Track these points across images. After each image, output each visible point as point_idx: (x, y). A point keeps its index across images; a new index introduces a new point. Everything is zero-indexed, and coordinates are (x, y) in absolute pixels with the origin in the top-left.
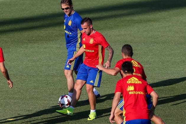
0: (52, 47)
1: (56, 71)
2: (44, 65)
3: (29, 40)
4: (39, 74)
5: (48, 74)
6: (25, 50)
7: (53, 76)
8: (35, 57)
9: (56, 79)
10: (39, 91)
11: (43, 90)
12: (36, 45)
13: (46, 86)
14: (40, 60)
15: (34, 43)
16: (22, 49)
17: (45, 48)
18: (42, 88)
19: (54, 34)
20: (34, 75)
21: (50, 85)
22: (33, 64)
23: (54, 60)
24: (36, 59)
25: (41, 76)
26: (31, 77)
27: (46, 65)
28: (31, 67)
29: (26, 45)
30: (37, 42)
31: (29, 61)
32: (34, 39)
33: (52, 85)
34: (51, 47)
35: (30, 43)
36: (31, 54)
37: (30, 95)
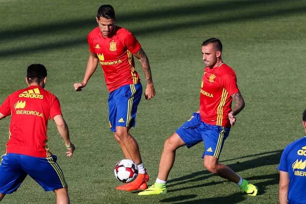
0: (296, 50)
1: (301, 91)
2: (281, 80)
3: (256, 38)
4: (272, 95)
5: (288, 95)
6: (249, 55)
7: (296, 99)
8: (265, 66)
9: (300, 104)
10: (273, 125)
11: (279, 123)
12: (268, 46)
13: (285, 115)
14: (274, 72)
15: (265, 42)
16: (243, 53)
17: (284, 52)
18: (277, 119)
19: (299, 28)
20: (264, 96)
21: (290, 114)
22: (263, 78)
23: (298, 72)
24: (267, 69)
25: (276, 98)
26: (259, 101)
27: (284, 80)
28: (259, 83)
29: (251, 46)
30: (270, 41)
31: (255, 73)
32: (264, 35)
33: (295, 113)
34: (293, 50)
35: (258, 42)
36: (260, 61)
37: (256, 130)
